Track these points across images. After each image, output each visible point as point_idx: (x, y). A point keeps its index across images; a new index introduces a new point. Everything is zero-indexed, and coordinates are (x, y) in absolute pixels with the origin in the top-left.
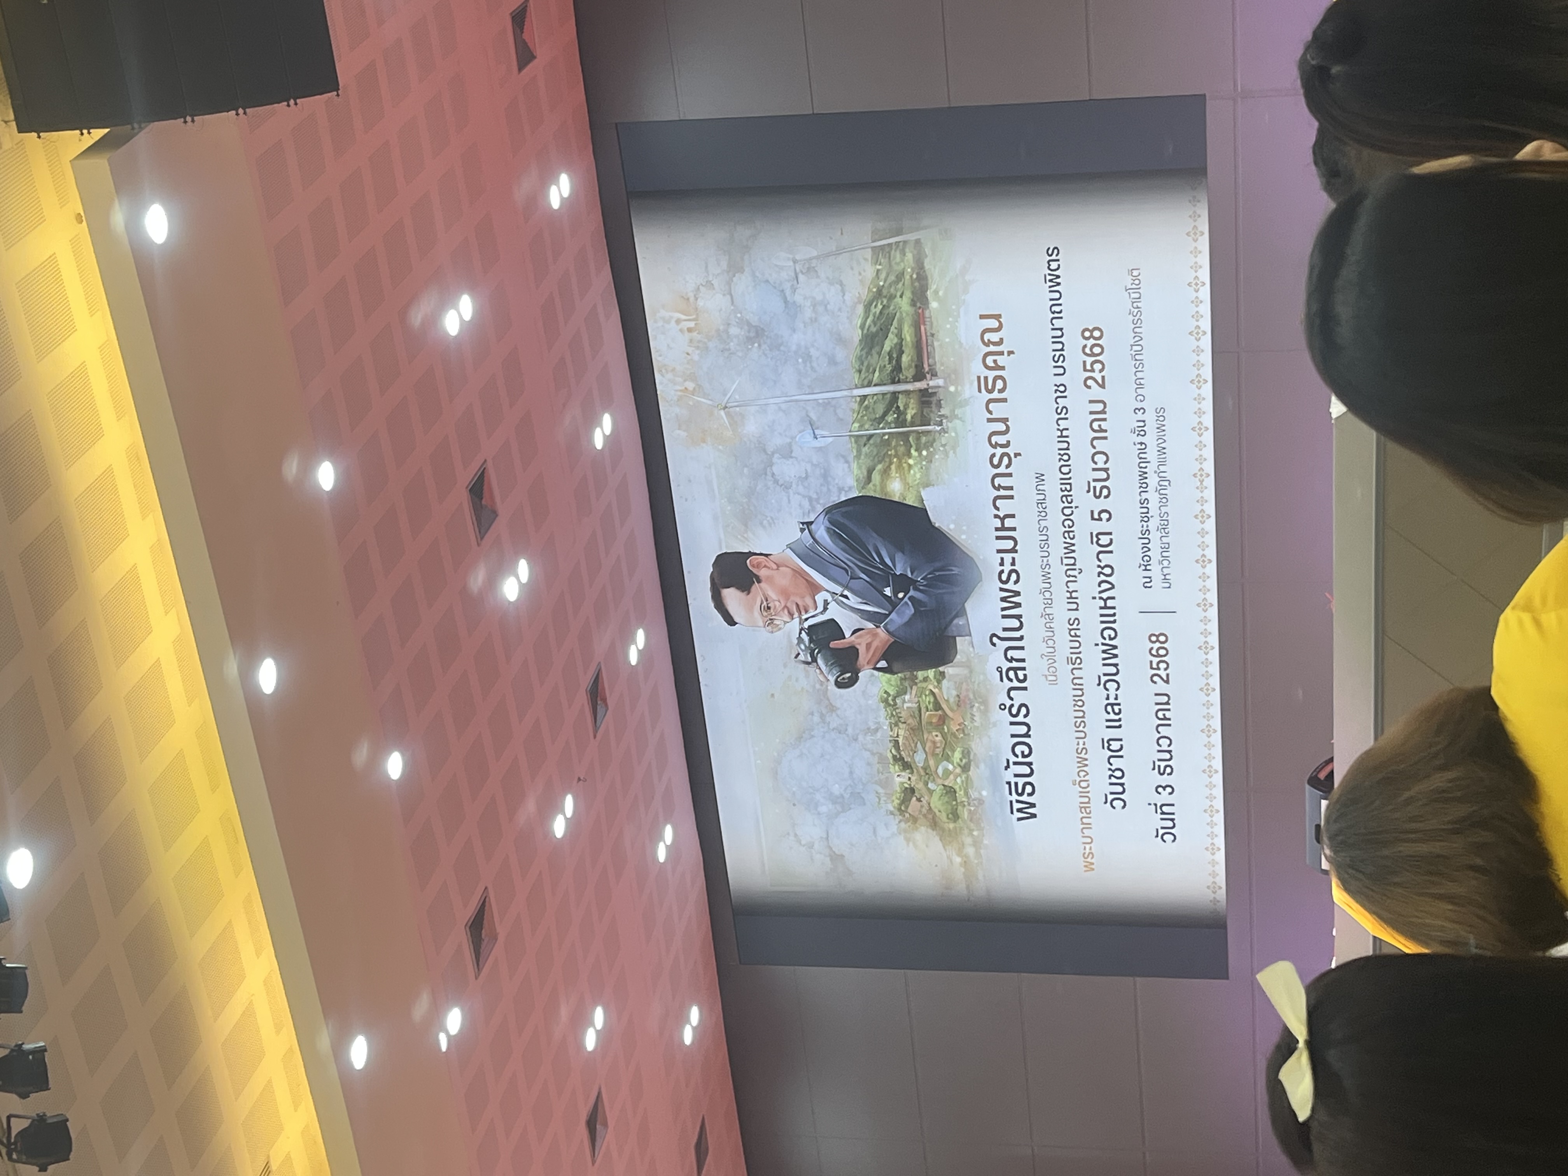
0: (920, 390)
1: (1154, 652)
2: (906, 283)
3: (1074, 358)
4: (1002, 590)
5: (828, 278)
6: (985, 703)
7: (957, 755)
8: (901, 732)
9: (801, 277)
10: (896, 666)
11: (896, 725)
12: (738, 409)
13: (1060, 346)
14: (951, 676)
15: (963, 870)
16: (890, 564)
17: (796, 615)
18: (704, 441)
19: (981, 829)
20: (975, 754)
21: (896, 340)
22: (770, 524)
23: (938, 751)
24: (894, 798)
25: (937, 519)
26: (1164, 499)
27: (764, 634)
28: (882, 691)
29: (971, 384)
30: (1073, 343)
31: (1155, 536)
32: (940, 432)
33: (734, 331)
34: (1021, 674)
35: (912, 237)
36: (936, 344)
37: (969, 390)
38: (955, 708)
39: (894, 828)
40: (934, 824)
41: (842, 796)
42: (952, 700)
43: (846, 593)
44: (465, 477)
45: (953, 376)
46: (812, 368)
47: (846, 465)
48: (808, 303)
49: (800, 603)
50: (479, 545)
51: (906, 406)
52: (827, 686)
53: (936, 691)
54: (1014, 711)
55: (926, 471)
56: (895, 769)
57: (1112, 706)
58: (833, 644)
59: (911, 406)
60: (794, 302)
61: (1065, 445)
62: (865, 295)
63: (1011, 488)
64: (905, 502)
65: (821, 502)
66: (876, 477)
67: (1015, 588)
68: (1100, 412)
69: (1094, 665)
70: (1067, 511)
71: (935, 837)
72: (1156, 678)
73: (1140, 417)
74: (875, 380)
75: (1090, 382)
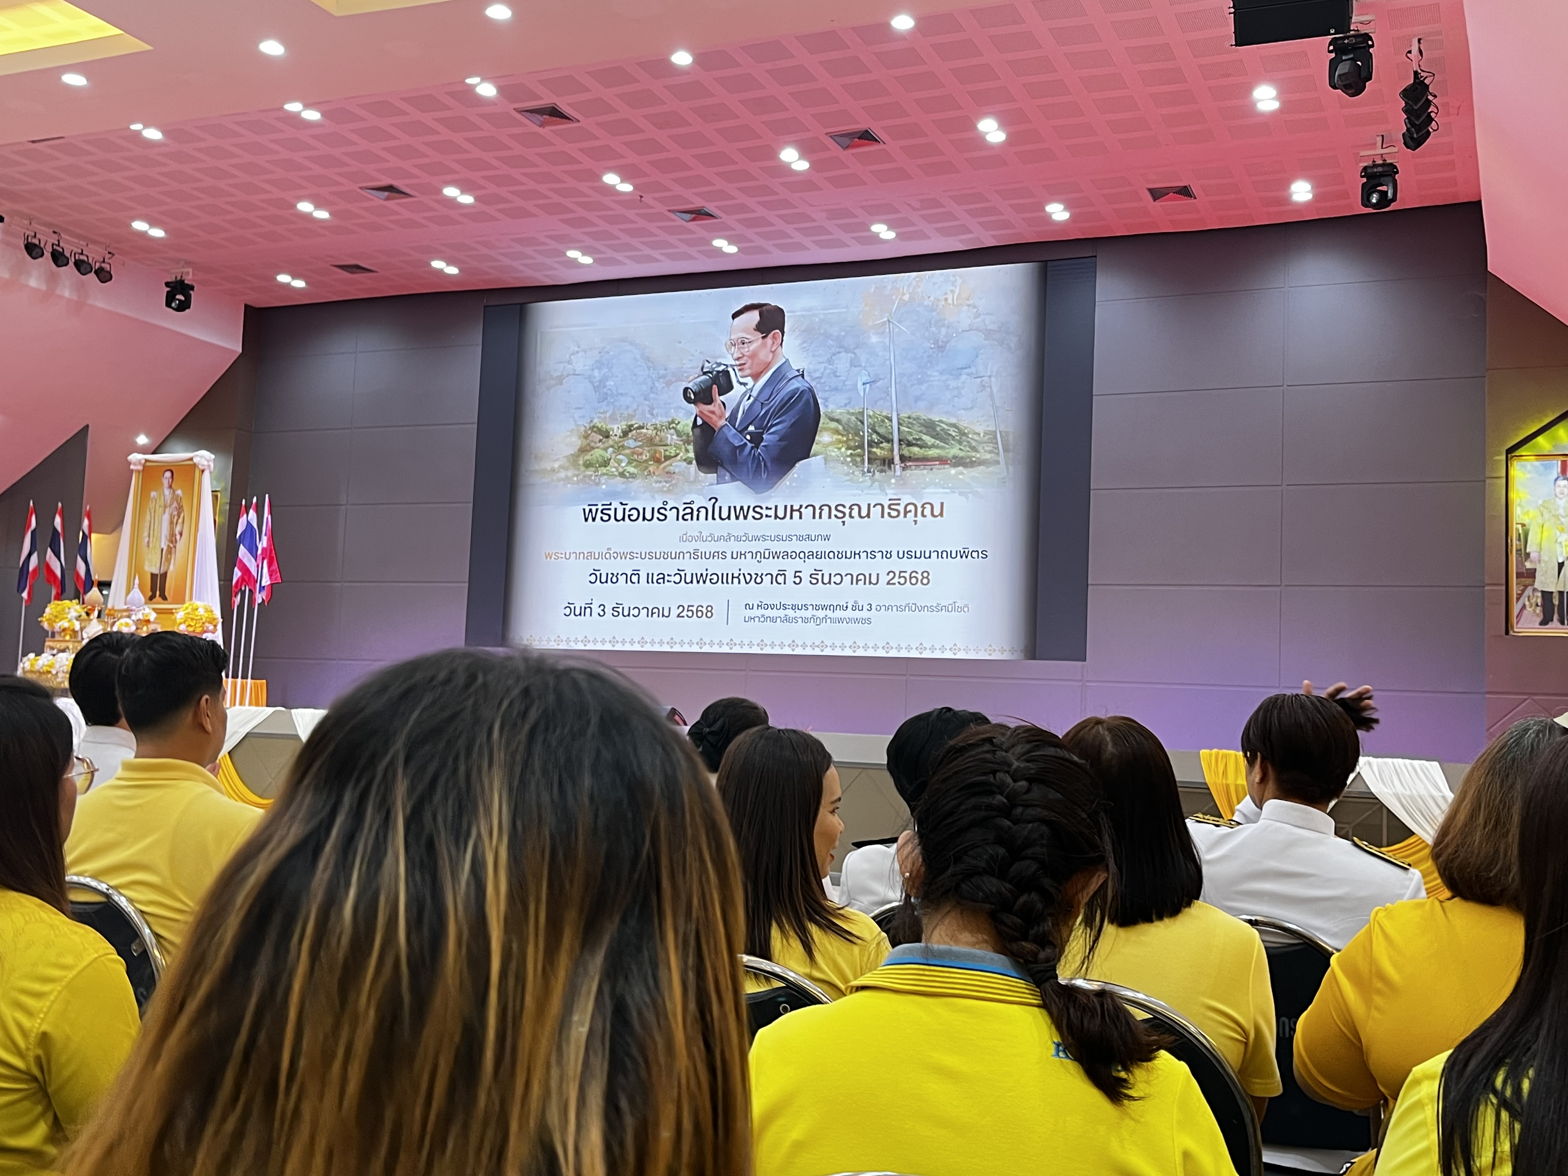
0: (893, 459)
1: (700, 608)
2: (969, 453)
3: (908, 565)
4: (749, 507)
5: (977, 398)
6: (669, 491)
7: (632, 470)
8: (650, 432)
9: (979, 380)
10: (697, 431)
11: (655, 428)
12: (888, 330)
13: (918, 556)
14: (689, 469)
15: (549, 468)
17: (738, 363)
18: (866, 304)
19: (578, 482)
20: (632, 482)
21: (930, 444)
22: (804, 348)
23: (636, 456)
24: (602, 424)
26: (805, 620)
27: (725, 339)
28: (680, 420)
29: (895, 494)
30: (920, 565)
31: (782, 613)
32: (863, 471)
33: (944, 331)
34: (688, 517)
35: (1001, 458)
36: (925, 472)
37: (891, 492)
38: (666, 470)
39: (580, 422)
40: (583, 450)
41: (605, 387)
42: (671, 468)
43: (752, 399)
44: (877, 128)
45: (902, 482)
46: (913, 385)
47: (843, 405)
48: (960, 385)
49: (746, 366)
50: (826, 134)
51: (882, 448)
52: (685, 381)
53: (679, 457)
54: (662, 511)
55: (836, 460)
56: (623, 426)
57: (663, 578)
58: (715, 386)
59: (883, 452)
60: (961, 374)
61: (848, 556)
62: (963, 424)
63: (820, 517)
64: (814, 444)
65: (818, 385)
66: (834, 425)
67: (750, 517)
68: (868, 580)
69: (692, 567)
70: (802, 555)
71: (573, 450)
72: (681, 608)
73: (866, 607)
74: (902, 428)
75: (891, 575)
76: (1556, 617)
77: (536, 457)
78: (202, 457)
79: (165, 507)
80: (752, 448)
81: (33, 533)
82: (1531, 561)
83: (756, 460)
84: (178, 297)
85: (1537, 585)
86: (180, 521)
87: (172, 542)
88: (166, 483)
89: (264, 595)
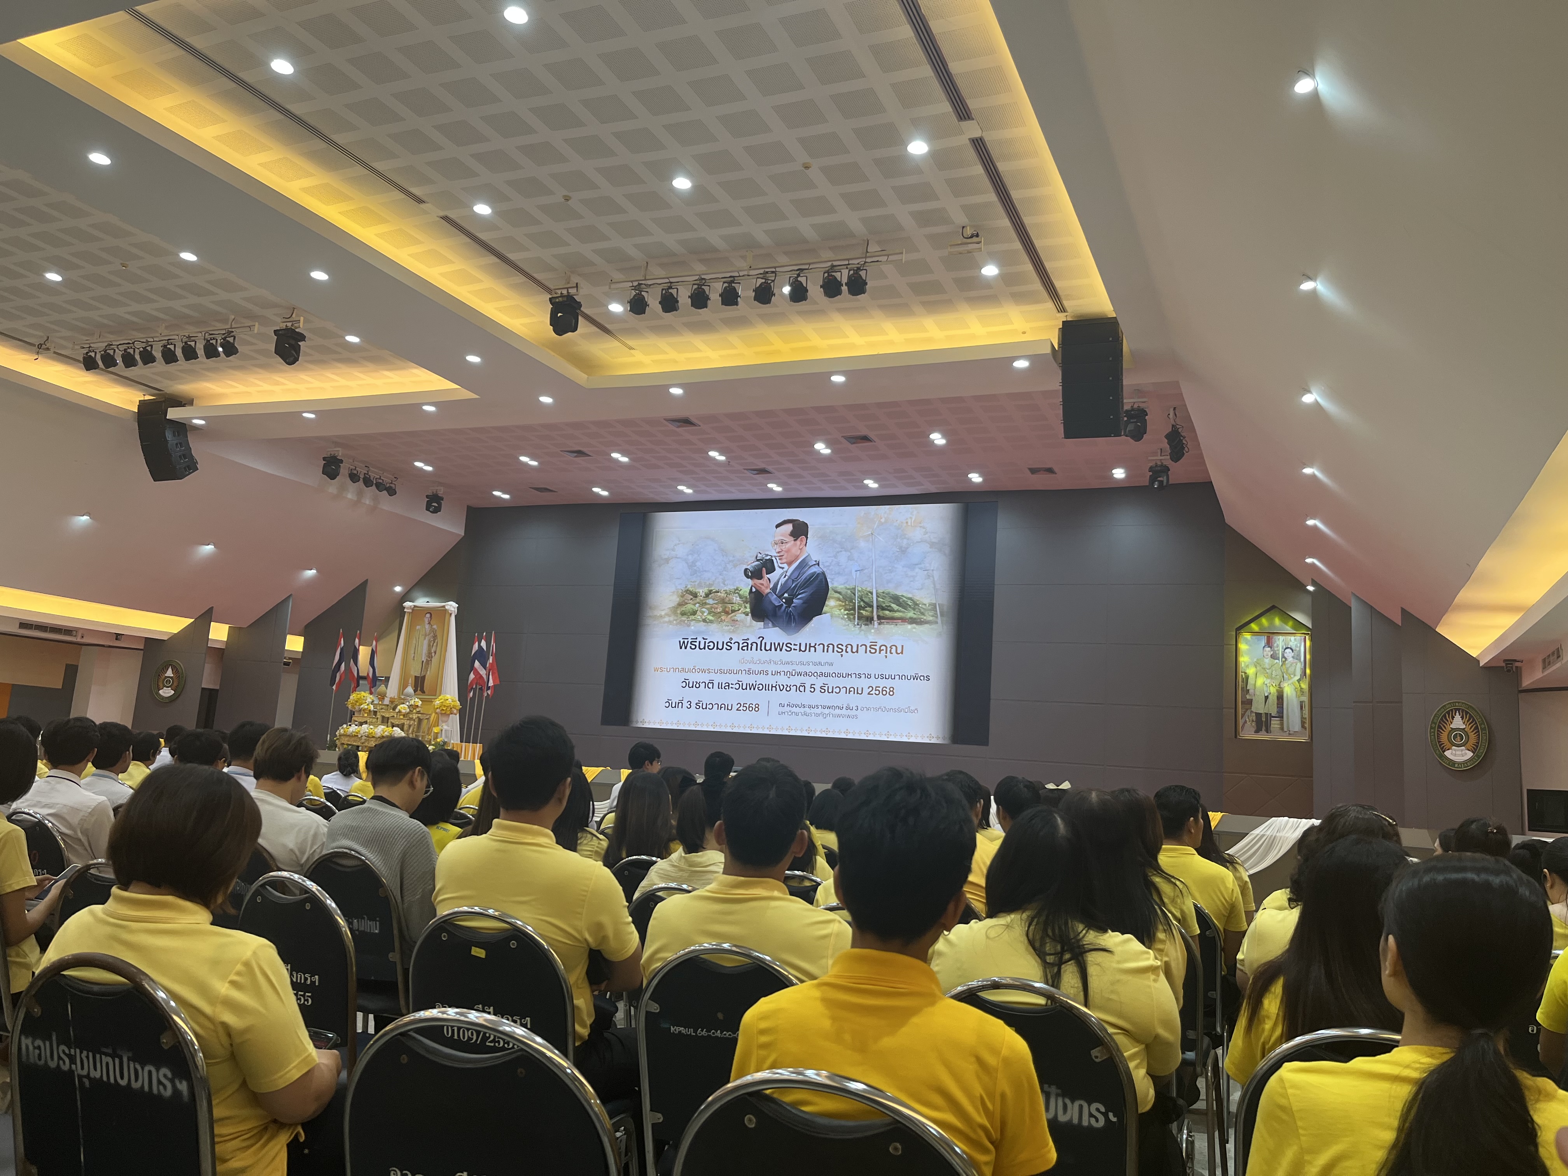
0: (873, 618)
1: (751, 705)
2: (920, 616)
3: (882, 683)
4: (783, 644)
5: (925, 583)
6: (734, 632)
7: (711, 618)
8: (723, 595)
9: (926, 572)
10: (753, 595)
11: (726, 593)
12: (871, 539)
13: (887, 677)
15: (658, 615)
17: (778, 555)
18: (858, 523)
19: (676, 624)
20: (710, 625)
21: (896, 609)
22: (820, 548)
23: (713, 609)
24: (693, 589)
26: (817, 715)
28: (742, 588)
29: (874, 639)
30: (888, 683)
31: (802, 710)
32: (854, 624)
33: (905, 541)
34: (745, 648)
35: (939, 620)
36: (893, 626)
37: (872, 638)
38: (732, 619)
39: (679, 587)
40: (680, 605)
41: (695, 566)
42: (735, 618)
43: (787, 577)
44: (871, 435)
45: (878, 632)
46: (886, 573)
47: (843, 583)
48: (914, 574)
49: (783, 557)
50: (842, 437)
51: (866, 611)
52: (745, 565)
53: (740, 611)
54: (729, 644)
55: (838, 616)
56: (706, 590)
57: (728, 686)
58: (764, 569)
59: (867, 613)
60: (915, 568)
61: (844, 676)
62: (916, 598)
63: (827, 651)
66: (837, 595)
67: (783, 649)
68: (858, 692)
69: (748, 679)
70: (815, 674)
71: (674, 604)
72: (739, 705)
73: (855, 708)
74: (879, 599)
75: (871, 688)
76: (1264, 728)
77: (650, 608)
78: (451, 605)
79: (426, 635)
80: (786, 607)
81: (342, 649)
82: (1249, 695)
84: (434, 504)
85: (1253, 709)
86: (435, 644)
87: (429, 657)
88: (426, 621)
89: (489, 692)
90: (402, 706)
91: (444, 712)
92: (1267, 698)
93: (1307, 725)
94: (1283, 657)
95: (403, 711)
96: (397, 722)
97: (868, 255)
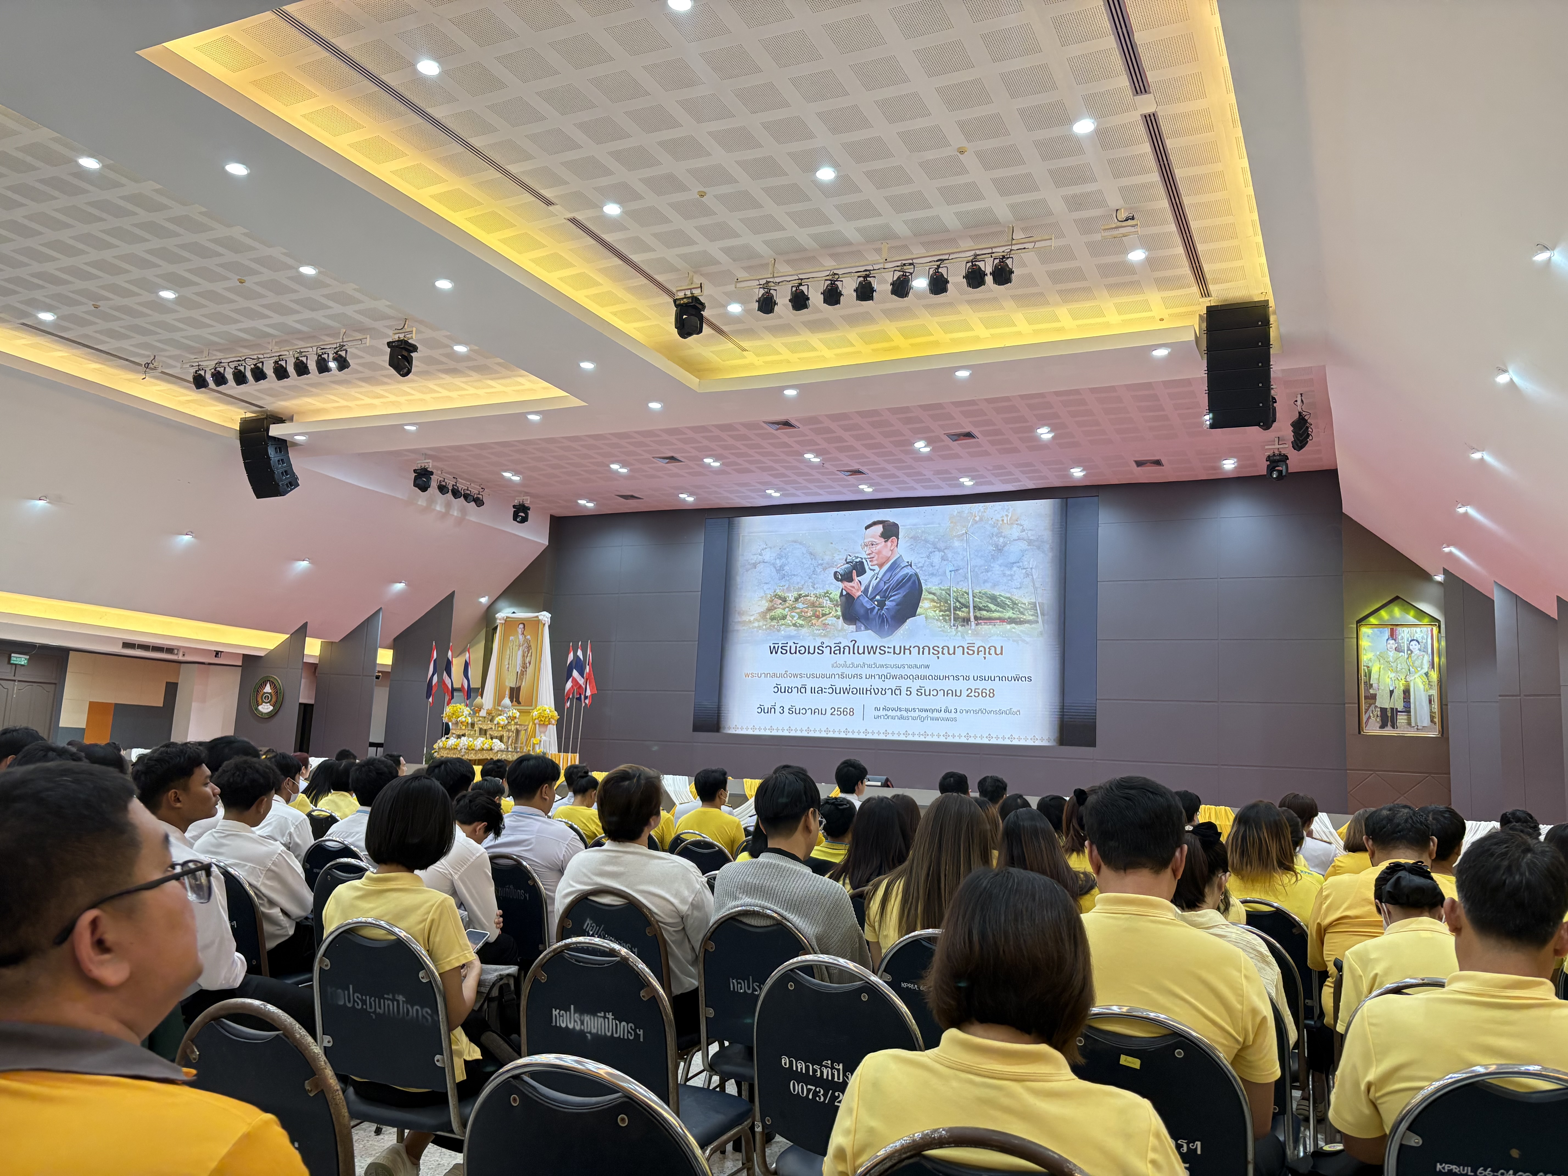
0: (970, 618)
1: (845, 710)
2: (1019, 616)
3: (981, 685)
5: (1024, 583)
6: (825, 636)
7: (801, 622)
8: (812, 598)
9: (1025, 570)
10: (843, 598)
11: (816, 596)
12: (965, 538)
15: (747, 621)
16: (891, 599)
18: (951, 522)
19: (766, 629)
20: (801, 630)
21: (993, 609)
22: (912, 548)
23: (803, 614)
24: (782, 593)
25: (910, 621)
26: (914, 718)
27: (861, 542)
29: (971, 640)
30: (988, 685)
31: (899, 713)
32: (950, 625)
33: (1001, 540)
34: (838, 652)
35: (1040, 620)
36: (991, 626)
37: (969, 639)
38: (823, 623)
39: (768, 592)
40: (769, 610)
41: (783, 570)
42: (827, 621)
43: (878, 579)
44: (975, 431)
45: (975, 633)
46: (982, 572)
47: (937, 584)
48: (1012, 573)
50: (944, 434)
51: (963, 612)
52: (835, 568)
53: (831, 615)
54: (820, 648)
55: (933, 618)
56: (795, 594)
57: (821, 690)
58: (854, 571)
59: (963, 614)
60: (1013, 567)
61: (941, 678)
62: (1015, 598)
63: (923, 654)
66: (931, 596)
67: (877, 652)
68: (954, 693)
69: (841, 684)
70: (911, 677)
71: (764, 609)
72: (833, 709)
73: (953, 711)
74: (975, 599)
75: (970, 691)
76: (1389, 724)
77: (740, 613)
78: (544, 616)
80: (879, 610)
81: (435, 662)
83: (882, 617)
84: (520, 514)
85: (1377, 704)
86: (529, 655)
88: (520, 631)
89: (587, 701)
90: (500, 717)
91: (542, 723)
92: (1392, 692)
93: (1436, 720)
94: (1409, 649)
95: (502, 723)
96: (496, 734)
97: (1014, 242)
